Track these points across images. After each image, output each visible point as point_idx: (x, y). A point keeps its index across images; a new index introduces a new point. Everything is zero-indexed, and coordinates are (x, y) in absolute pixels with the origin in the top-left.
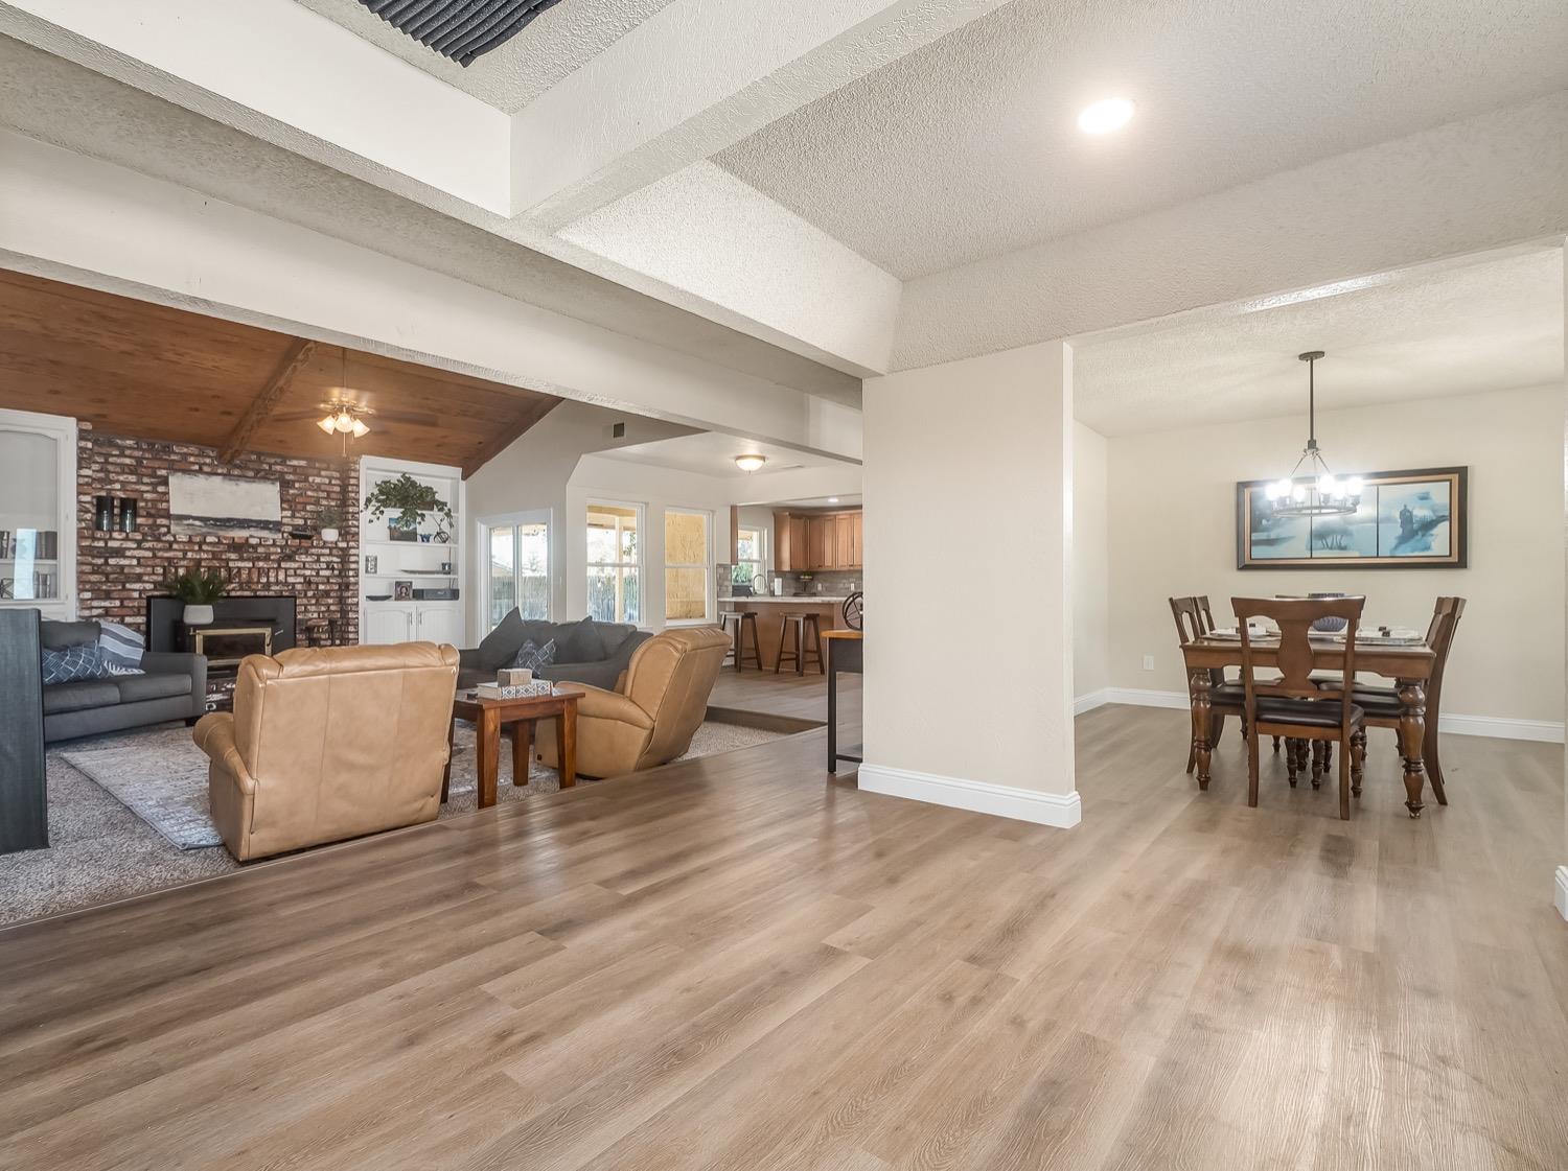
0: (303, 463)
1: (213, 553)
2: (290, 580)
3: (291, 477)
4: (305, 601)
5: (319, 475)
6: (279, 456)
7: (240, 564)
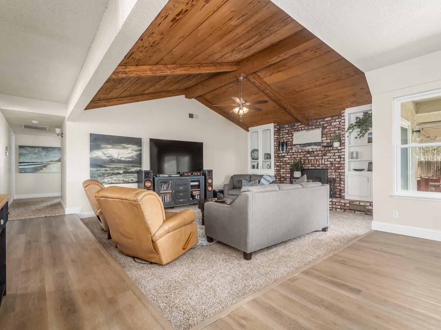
0: (330, 119)
1: (304, 155)
2: (326, 163)
3: (325, 125)
4: (331, 171)
5: (335, 122)
6: (322, 118)
7: (311, 158)
